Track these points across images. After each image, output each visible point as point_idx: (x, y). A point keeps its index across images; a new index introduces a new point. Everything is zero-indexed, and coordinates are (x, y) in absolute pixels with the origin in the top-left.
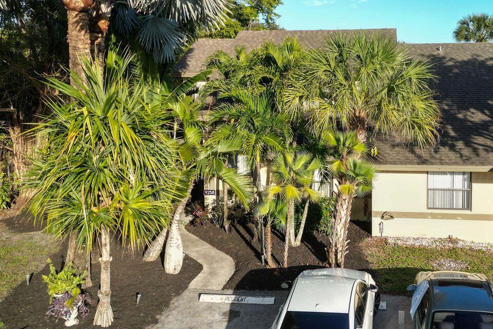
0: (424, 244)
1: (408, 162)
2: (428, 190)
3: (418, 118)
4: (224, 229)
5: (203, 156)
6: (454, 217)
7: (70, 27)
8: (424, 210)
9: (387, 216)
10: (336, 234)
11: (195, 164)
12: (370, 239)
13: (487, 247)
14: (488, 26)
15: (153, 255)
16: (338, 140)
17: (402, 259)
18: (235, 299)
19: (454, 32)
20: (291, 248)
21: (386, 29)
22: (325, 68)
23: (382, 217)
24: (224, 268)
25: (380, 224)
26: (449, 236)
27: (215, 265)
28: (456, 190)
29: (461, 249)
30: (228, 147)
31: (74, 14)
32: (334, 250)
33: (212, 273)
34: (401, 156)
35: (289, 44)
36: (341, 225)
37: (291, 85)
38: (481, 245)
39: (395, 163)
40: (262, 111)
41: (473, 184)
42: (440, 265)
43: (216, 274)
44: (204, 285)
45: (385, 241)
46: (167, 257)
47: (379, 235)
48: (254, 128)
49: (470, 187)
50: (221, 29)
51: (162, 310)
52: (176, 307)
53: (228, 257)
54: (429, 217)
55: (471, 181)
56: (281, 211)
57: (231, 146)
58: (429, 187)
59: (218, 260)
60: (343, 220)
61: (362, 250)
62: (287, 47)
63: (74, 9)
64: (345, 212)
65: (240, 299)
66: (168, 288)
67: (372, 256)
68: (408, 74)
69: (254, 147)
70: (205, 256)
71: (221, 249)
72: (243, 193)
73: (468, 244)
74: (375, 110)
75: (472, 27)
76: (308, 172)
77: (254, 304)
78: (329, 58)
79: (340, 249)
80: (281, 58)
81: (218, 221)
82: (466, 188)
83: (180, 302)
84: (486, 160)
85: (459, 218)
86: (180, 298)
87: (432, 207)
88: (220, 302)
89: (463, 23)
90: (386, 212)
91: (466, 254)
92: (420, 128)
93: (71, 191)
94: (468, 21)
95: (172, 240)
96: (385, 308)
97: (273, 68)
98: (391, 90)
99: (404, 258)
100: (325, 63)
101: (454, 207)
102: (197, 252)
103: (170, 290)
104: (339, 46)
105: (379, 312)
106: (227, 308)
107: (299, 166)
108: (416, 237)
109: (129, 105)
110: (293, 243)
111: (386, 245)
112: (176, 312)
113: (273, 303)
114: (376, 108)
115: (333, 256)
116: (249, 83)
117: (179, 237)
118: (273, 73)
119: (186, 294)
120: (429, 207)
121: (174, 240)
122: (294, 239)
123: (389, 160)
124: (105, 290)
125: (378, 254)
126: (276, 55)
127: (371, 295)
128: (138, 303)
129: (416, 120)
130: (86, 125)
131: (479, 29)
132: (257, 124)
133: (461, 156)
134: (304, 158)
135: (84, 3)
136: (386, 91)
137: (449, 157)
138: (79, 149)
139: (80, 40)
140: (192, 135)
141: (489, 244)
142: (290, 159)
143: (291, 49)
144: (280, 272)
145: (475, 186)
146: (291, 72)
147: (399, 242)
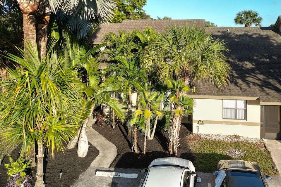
0: (221, 139)
1: (212, 94)
2: (223, 108)
3: (218, 72)
4: (113, 128)
5: (99, 93)
6: (238, 124)
7: (24, 23)
8: (221, 119)
9: (201, 123)
10: (173, 135)
11: (95, 97)
12: (191, 135)
13: (256, 141)
14: (252, 16)
15: (72, 146)
16: (174, 85)
17: (209, 149)
18: (115, 175)
19: (235, 19)
20: (148, 141)
21: (200, 20)
22: (167, 45)
23: (198, 123)
24: (111, 153)
25: (197, 127)
26: (235, 134)
27: (106, 151)
28: (238, 109)
29: (242, 142)
30: (113, 88)
31: (26, 15)
32: (171, 145)
33: (104, 157)
34: (208, 91)
35: (147, 30)
36: (175, 130)
37: (148, 53)
38: (252, 139)
39: (205, 94)
40: (132, 67)
41: (248, 105)
42: (230, 153)
43: (106, 157)
44: (99, 165)
45: (199, 137)
46: (79, 147)
47: (196, 133)
48: (128, 77)
49: (246, 107)
50: (115, 17)
51: (74, 182)
52: (83, 179)
53: (114, 145)
54: (224, 123)
55: (246, 103)
56: (142, 123)
57: (114, 87)
58: (223, 107)
59: (108, 148)
60: (177, 128)
61: (187, 142)
62: (147, 32)
63: (26, 13)
64: (178, 123)
65: (118, 175)
66: (79, 167)
67: (192, 146)
68: (212, 48)
69: (127, 88)
70: (101, 145)
71: (110, 140)
72: (121, 113)
73: (245, 139)
74: (194, 68)
75: (243, 17)
76: (157, 102)
77: (126, 178)
78: (168, 39)
79: (175, 144)
80: (143, 38)
81: (109, 123)
82: (244, 108)
83: (84, 176)
84: (255, 93)
85: (240, 124)
86: (85, 173)
87: (225, 118)
88: (107, 176)
89: (239, 15)
90: (200, 120)
91: (244, 145)
92: (219, 78)
93: (17, 120)
94: (242, 13)
95: (82, 138)
96: (200, 182)
97: (138, 44)
98: (203, 57)
99: (210, 149)
100: (167, 42)
101: (237, 118)
102: (97, 142)
103: (80, 168)
104: (175, 33)
105: (197, 184)
106: (110, 181)
107: (152, 98)
108: (216, 134)
109: (53, 70)
110: (149, 138)
111: (201, 139)
112: (82, 183)
113: (137, 177)
114: (195, 67)
115: (171, 148)
116: (125, 52)
117: (86, 137)
118: (139, 47)
119: (89, 170)
120: (224, 118)
121: (83, 139)
122: (150, 136)
123: (202, 92)
124: (40, 173)
125: (196, 145)
126: (140, 37)
127: (192, 177)
128: (60, 177)
129: (217, 73)
130: (27, 82)
131: (247, 17)
132: (129, 74)
133: (241, 89)
134: (155, 94)
135: (32, 10)
136: (200, 58)
137: (234, 91)
138: (22, 96)
139: (30, 30)
140: (93, 81)
141: (256, 139)
142: (147, 95)
143: (149, 33)
144: (142, 157)
145: (248, 106)
146: (148, 47)
147: (208, 138)
